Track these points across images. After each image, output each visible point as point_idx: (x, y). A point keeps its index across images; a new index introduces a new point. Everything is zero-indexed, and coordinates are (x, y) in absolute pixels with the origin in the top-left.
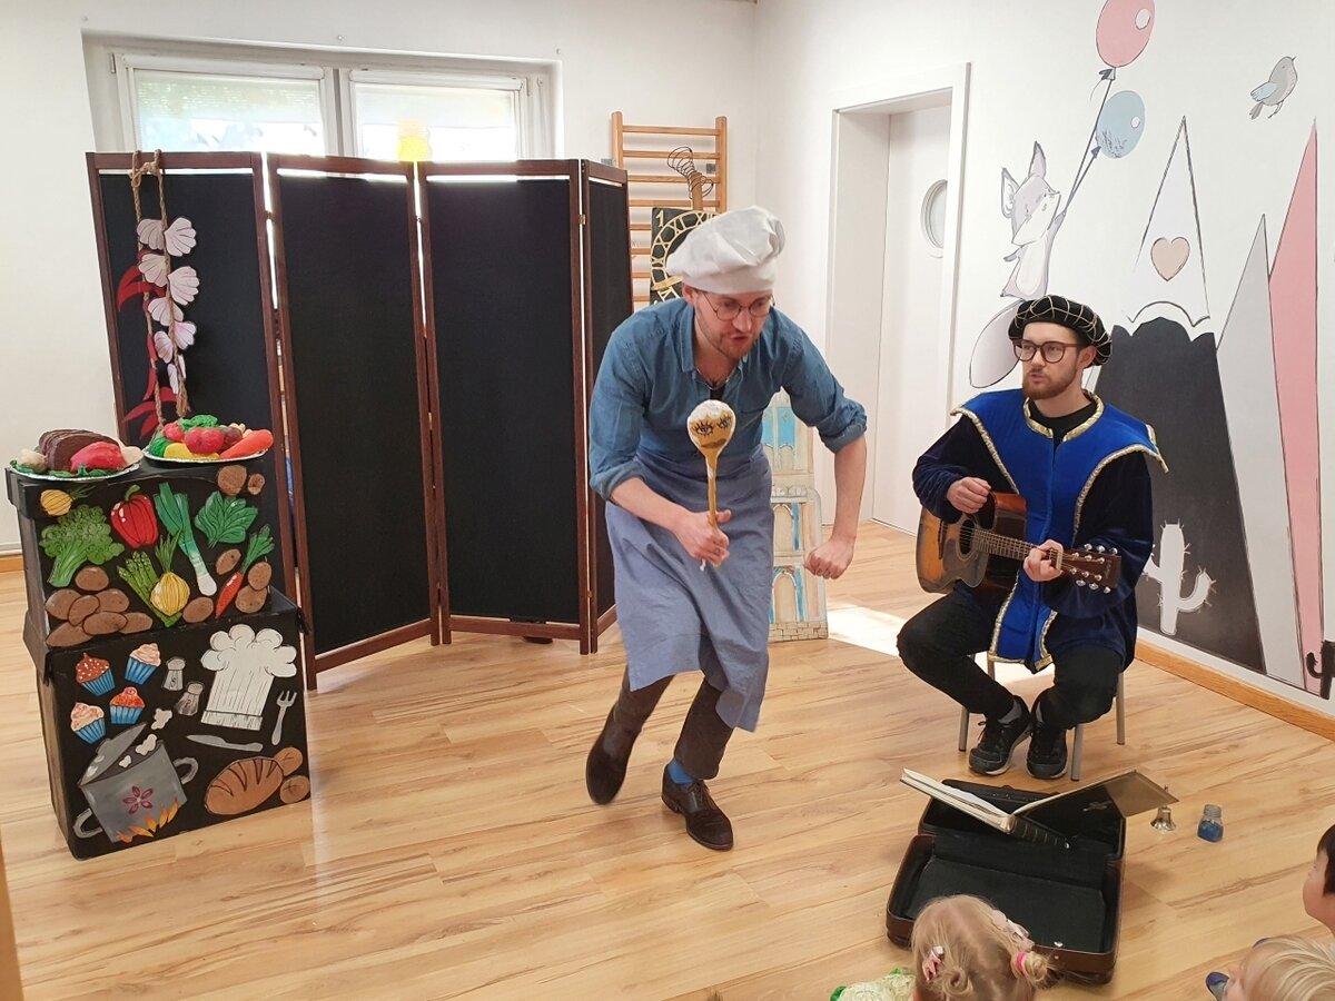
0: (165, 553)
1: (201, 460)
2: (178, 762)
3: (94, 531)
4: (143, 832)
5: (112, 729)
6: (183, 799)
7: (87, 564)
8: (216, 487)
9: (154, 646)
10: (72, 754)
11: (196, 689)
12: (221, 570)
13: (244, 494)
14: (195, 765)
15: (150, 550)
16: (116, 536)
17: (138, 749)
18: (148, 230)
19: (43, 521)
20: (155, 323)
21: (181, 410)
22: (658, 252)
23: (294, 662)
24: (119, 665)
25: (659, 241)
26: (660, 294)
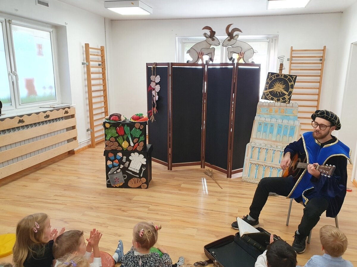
0: (125, 137)
1: (134, 121)
2: (124, 175)
3: (114, 131)
4: (117, 186)
5: (114, 166)
6: (124, 182)
7: (112, 137)
8: (135, 127)
9: (121, 153)
10: (108, 169)
11: (128, 163)
12: (134, 142)
13: (139, 129)
14: (127, 176)
15: (123, 136)
16: (117, 133)
17: (117, 171)
18: (152, 78)
19: (106, 128)
20: (153, 95)
21: (155, 112)
22: (267, 83)
23: (146, 162)
24: (115, 155)
25: (268, 80)
26: (265, 93)
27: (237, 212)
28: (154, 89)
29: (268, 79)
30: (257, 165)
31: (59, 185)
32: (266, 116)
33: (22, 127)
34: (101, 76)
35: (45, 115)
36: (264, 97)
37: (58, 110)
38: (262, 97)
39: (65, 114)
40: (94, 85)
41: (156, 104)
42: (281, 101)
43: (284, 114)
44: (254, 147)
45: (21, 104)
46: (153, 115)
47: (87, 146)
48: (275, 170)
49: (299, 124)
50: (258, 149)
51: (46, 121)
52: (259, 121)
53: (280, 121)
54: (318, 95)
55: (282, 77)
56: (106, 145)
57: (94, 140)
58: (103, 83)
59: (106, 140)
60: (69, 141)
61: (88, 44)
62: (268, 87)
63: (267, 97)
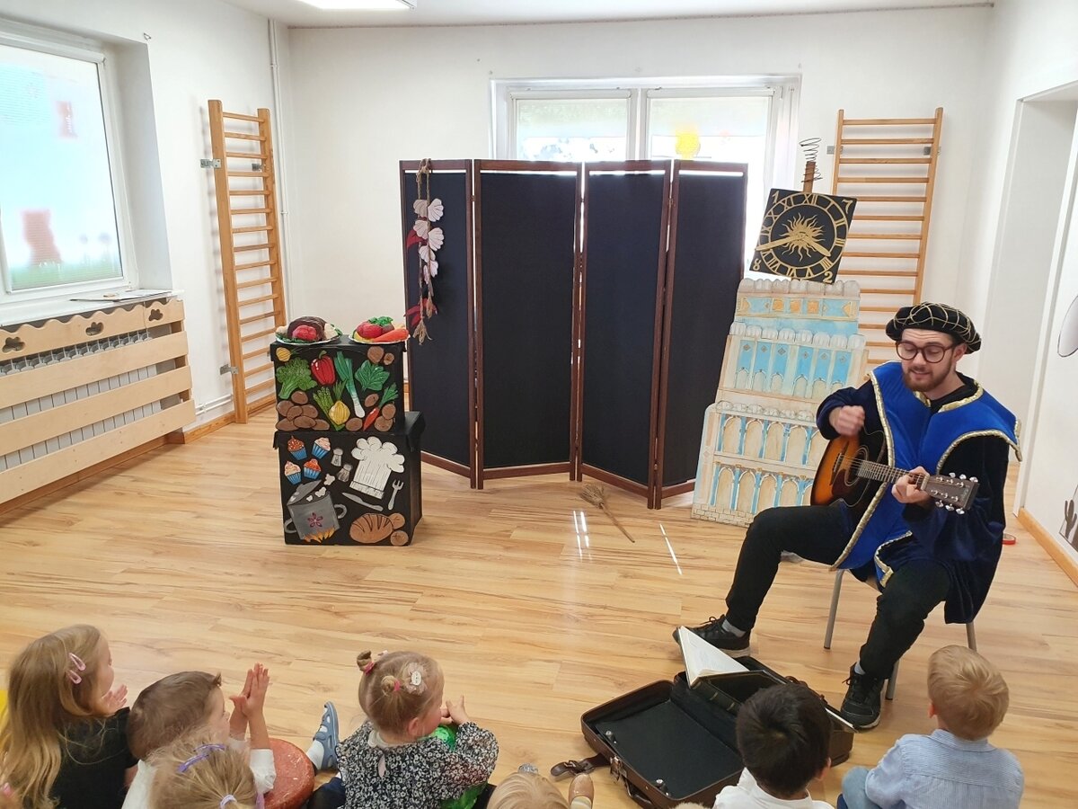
0: (338, 390)
1: (363, 341)
2: (337, 506)
3: (302, 373)
4: (316, 539)
5: (305, 480)
6: (337, 527)
7: (298, 389)
8: (368, 359)
9: (327, 439)
10: (287, 487)
11: (348, 468)
12: (367, 405)
13: (381, 364)
14: (345, 510)
15: (331, 386)
16: (313, 377)
17: (317, 493)
18: (419, 206)
19: (278, 363)
20: (423, 260)
21: (429, 313)
22: (768, 222)
23: (403, 464)
24: (309, 446)
25: (770, 214)
26: (762, 253)
27: (678, 611)
28: (425, 242)
29: (771, 210)
30: (738, 470)
31: (136, 538)
32: (763, 322)
33: (16, 361)
34: (260, 201)
35: (88, 323)
36: (757, 264)
37: (129, 308)
38: (753, 264)
39: (150, 319)
40: (239, 231)
41: (430, 286)
42: (809, 275)
43: (819, 316)
44: (727, 416)
45: (10, 290)
46: (422, 321)
47: (221, 417)
48: (791, 483)
49: (863, 346)
50: (739, 421)
51: (92, 344)
52: (744, 338)
53: (805, 337)
54: (920, 256)
55: (814, 204)
56: (279, 414)
57: (244, 401)
58: (268, 223)
59: (279, 400)
60: (165, 403)
61: (218, 102)
62: (769, 235)
63: (767, 264)
